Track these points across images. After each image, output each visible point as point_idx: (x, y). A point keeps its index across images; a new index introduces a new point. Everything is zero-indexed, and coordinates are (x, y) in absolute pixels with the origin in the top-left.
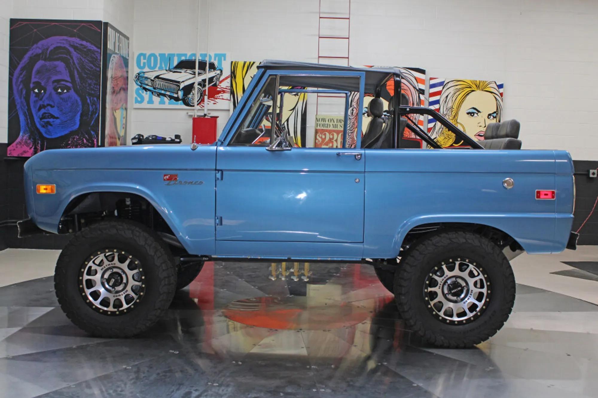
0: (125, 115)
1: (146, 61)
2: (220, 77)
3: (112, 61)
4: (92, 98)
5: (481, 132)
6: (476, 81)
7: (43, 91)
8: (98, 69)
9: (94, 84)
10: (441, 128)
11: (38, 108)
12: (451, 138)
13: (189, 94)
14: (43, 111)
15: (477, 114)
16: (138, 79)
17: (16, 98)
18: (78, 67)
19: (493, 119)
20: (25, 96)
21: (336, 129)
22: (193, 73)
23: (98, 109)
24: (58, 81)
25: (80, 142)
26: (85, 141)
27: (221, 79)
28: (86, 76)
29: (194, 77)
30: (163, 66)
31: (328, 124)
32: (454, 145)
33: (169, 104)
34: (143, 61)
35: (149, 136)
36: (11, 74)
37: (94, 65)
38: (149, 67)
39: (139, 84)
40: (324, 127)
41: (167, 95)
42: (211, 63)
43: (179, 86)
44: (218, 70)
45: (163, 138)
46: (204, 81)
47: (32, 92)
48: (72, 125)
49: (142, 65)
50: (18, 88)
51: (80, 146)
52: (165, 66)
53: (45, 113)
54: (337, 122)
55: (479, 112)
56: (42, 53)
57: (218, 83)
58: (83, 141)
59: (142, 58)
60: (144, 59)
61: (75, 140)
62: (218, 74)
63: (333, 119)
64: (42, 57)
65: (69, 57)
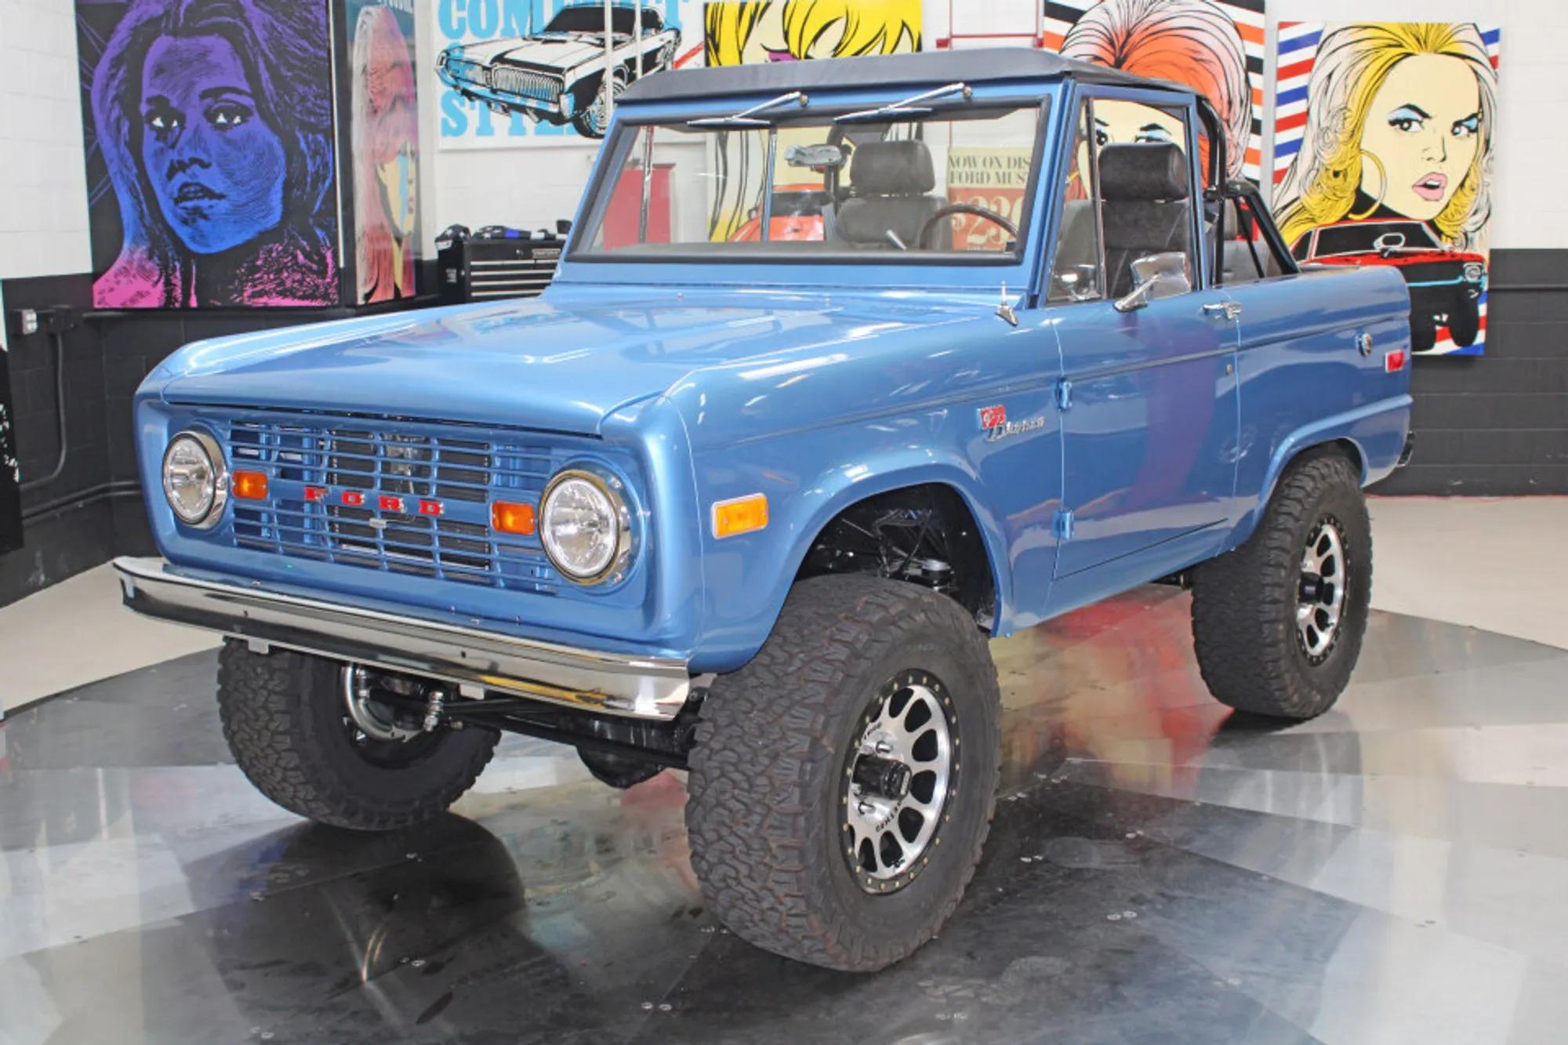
0: (412, 175)
1: (465, 14)
2: (674, 49)
3: (362, 26)
4: (310, 137)
5: (1433, 176)
6: (1417, 25)
7: (175, 124)
8: (323, 54)
9: (316, 97)
10: (1312, 169)
11: (165, 171)
12: (1341, 198)
13: (591, 101)
14: (180, 178)
15: (1420, 123)
16: (447, 66)
17: (102, 146)
18: (267, 52)
19: (1468, 136)
20: (127, 138)
21: (1007, 186)
22: (598, 42)
23: (331, 165)
24: (215, 93)
25: (285, 260)
26: (301, 258)
27: (678, 56)
28: (289, 74)
29: (601, 54)
30: (514, 25)
31: (982, 174)
32: (1351, 216)
33: (538, 132)
34: (456, 15)
35: (484, 230)
36: (86, 78)
37: (310, 44)
38: (477, 32)
39: (451, 80)
40: (972, 182)
41: (530, 108)
42: (647, 11)
43: (560, 81)
44: (669, 29)
45: (521, 232)
46: (631, 62)
47: (146, 127)
48: (262, 214)
49: (455, 26)
50: (109, 117)
51: (287, 271)
52: (518, 24)
53: (186, 185)
54: (1009, 167)
55: (1425, 115)
56: (167, 13)
57: (669, 66)
58: (295, 257)
59: (454, 4)
61: (274, 255)
62: (670, 42)
63: (997, 159)
64: (166, 27)
65: (241, 24)
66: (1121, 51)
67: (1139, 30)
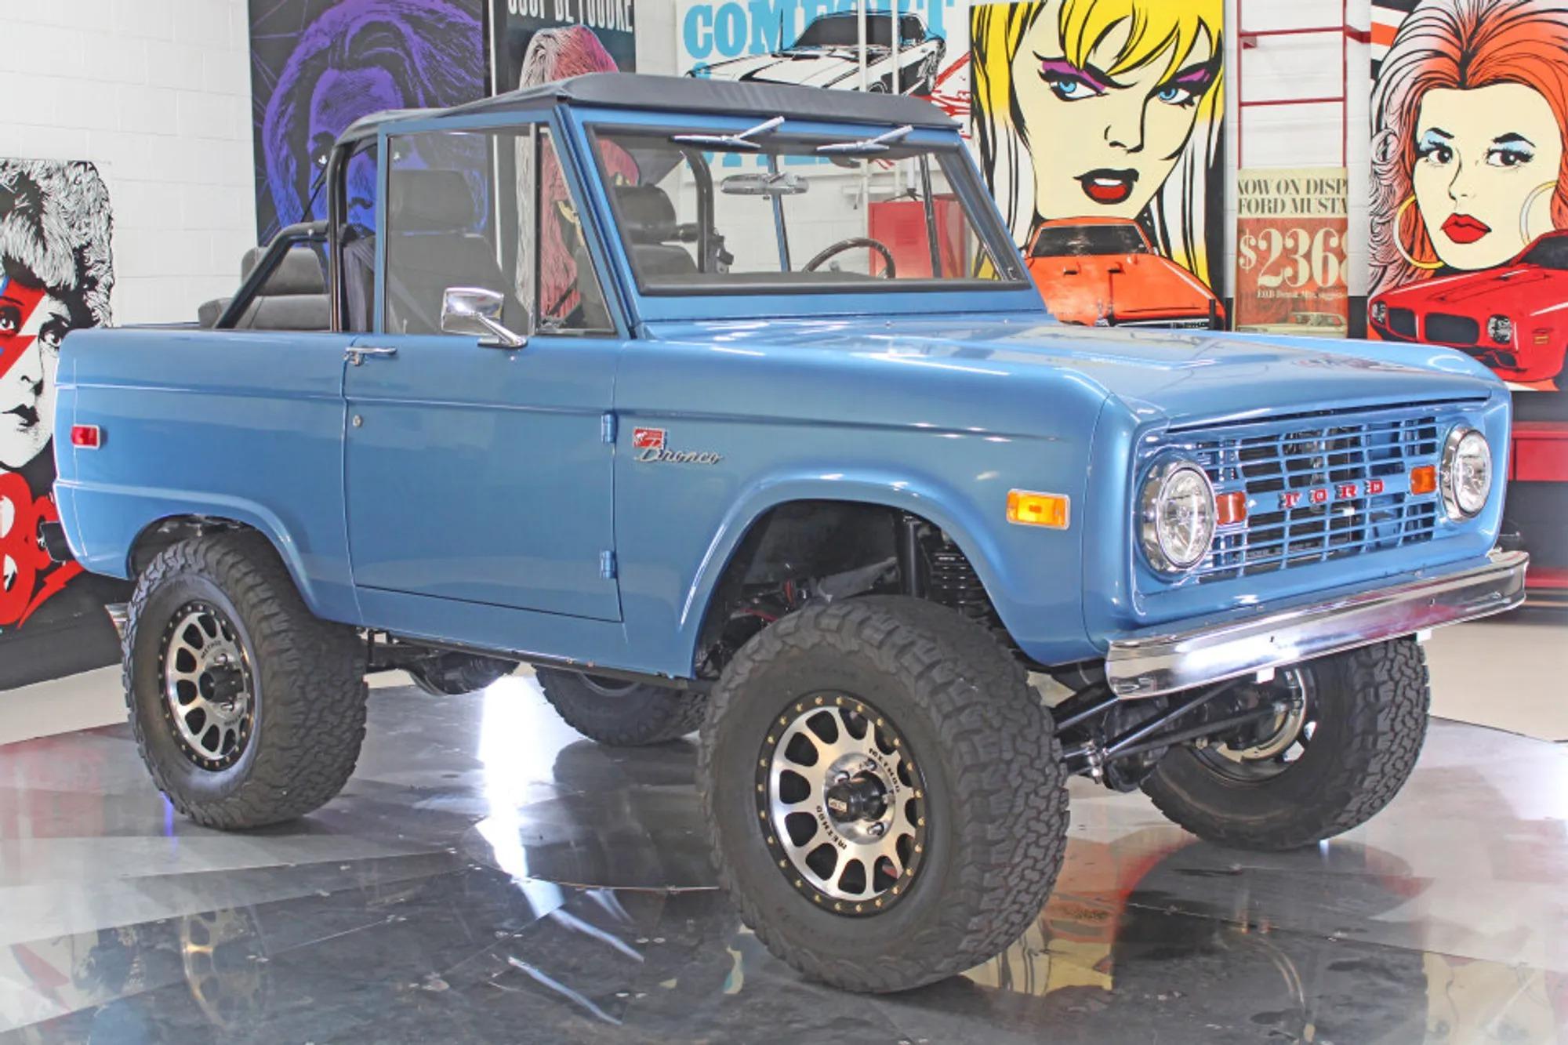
1: (711, 30)
2: (937, 62)
3: (536, 51)
8: (479, 83)
17: (273, 187)
18: (426, 82)
20: (295, 177)
21: (1306, 215)
22: (853, 56)
27: (941, 70)
29: (856, 70)
30: (764, 41)
31: (1276, 201)
34: (702, 30)
37: (467, 72)
38: (724, 49)
40: (1263, 211)
42: (908, 18)
44: (932, 39)
46: (887, 78)
47: (313, 166)
49: (701, 43)
50: (278, 156)
52: (768, 41)
54: (1308, 192)
56: (333, 45)
57: (932, 81)
59: (700, 19)
60: (707, 23)
62: (933, 53)
63: (1293, 182)
64: (332, 60)
65: (401, 54)
66: (1469, 44)
67: (1491, 17)
